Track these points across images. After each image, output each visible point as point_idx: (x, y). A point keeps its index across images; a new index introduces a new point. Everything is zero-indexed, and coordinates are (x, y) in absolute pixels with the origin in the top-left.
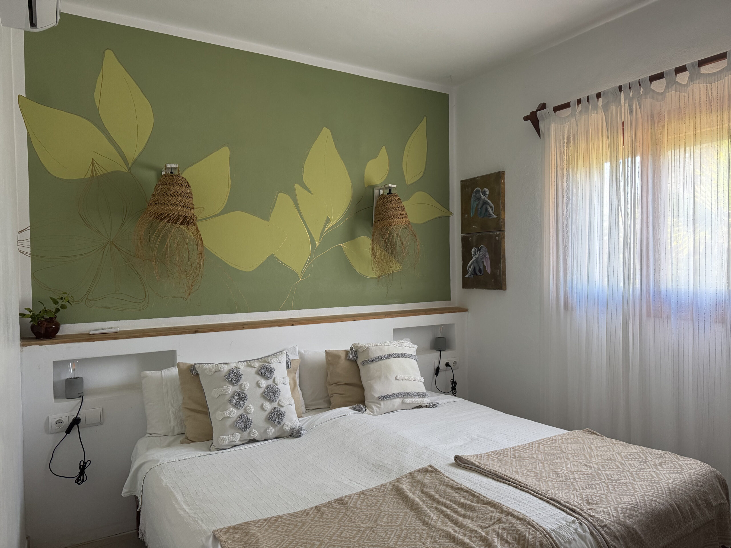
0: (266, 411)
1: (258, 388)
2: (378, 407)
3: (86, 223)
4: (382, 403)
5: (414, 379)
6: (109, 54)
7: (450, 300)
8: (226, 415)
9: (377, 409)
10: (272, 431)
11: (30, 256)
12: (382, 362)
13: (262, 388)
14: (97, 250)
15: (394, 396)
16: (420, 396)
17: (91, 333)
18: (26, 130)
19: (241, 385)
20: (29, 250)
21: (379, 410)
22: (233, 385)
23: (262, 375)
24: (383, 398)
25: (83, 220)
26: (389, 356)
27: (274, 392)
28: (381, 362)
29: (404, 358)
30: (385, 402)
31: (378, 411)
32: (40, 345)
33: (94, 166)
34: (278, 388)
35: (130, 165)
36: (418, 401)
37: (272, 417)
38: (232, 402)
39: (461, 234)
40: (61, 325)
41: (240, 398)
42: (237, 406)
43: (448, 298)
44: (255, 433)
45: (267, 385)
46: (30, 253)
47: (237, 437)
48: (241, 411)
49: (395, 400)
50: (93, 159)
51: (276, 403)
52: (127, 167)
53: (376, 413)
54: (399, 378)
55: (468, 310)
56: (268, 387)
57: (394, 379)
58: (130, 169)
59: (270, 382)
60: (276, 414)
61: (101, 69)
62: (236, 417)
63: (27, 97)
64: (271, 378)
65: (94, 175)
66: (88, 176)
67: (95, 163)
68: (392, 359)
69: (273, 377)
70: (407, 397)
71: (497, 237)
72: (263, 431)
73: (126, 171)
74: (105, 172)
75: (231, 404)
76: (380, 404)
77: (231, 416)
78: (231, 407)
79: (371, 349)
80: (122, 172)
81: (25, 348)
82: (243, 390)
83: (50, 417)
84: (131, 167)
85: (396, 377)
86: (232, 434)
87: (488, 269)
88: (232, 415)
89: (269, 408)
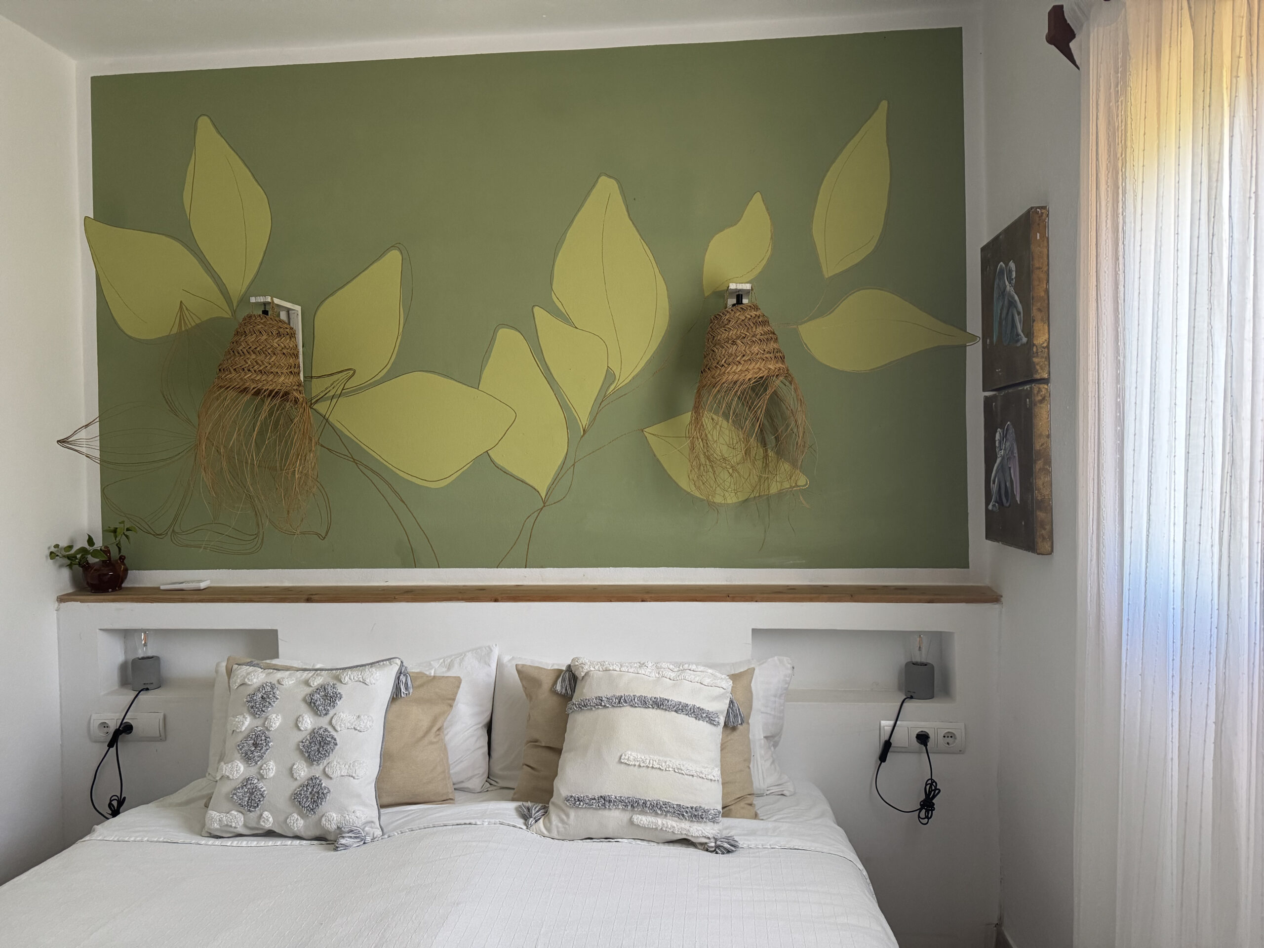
0: (296, 779)
1: (295, 731)
2: (562, 821)
3: (171, 408)
4: (572, 813)
5: (678, 769)
6: (204, 123)
7: (968, 567)
8: (224, 773)
9: (560, 825)
10: (298, 823)
11: (99, 462)
12: (601, 712)
13: (304, 732)
14: (185, 451)
15: (605, 802)
16: (683, 815)
17: (162, 587)
18: (95, 270)
19: (266, 719)
20: (97, 454)
21: (565, 828)
22: (254, 715)
23: (311, 704)
24: (576, 802)
25: (167, 402)
26: (620, 701)
27: (322, 744)
28: (599, 711)
29: (659, 711)
30: (581, 813)
31: (561, 829)
32: (82, 601)
33: (182, 313)
34: (333, 738)
35: (235, 305)
36: (674, 827)
37: (301, 795)
38: (241, 749)
39: (984, 390)
40: (129, 571)
41: (255, 745)
42: (248, 758)
43: (961, 561)
44: (268, 820)
45: (314, 727)
46: (99, 457)
47: (237, 820)
48: (252, 771)
49: (606, 813)
50: (181, 302)
51: (321, 767)
52: (230, 310)
53: (555, 834)
54: (628, 760)
55: (1003, 599)
56: (313, 732)
57: (617, 760)
58: (234, 312)
59: (323, 722)
60: (310, 790)
61: (193, 151)
62: (240, 780)
63: (95, 219)
64: (326, 714)
65: (183, 329)
66: (175, 330)
67: (184, 307)
68: (627, 709)
69: (331, 713)
70: (642, 812)
71: (1028, 400)
72: (282, 819)
73: (229, 317)
74: (198, 322)
75: (239, 753)
76: (568, 816)
77: (231, 777)
78: (240, 758)
79: (593, 676)
80: (222, 318)
81: (63, 605)
82: (267, 728)
83: (94, 716)
84: (237, 306)
85: (621, 756)
86: (228, 811)
87: (1016, 492)
88: (233, 775)
89: (302, 774)
